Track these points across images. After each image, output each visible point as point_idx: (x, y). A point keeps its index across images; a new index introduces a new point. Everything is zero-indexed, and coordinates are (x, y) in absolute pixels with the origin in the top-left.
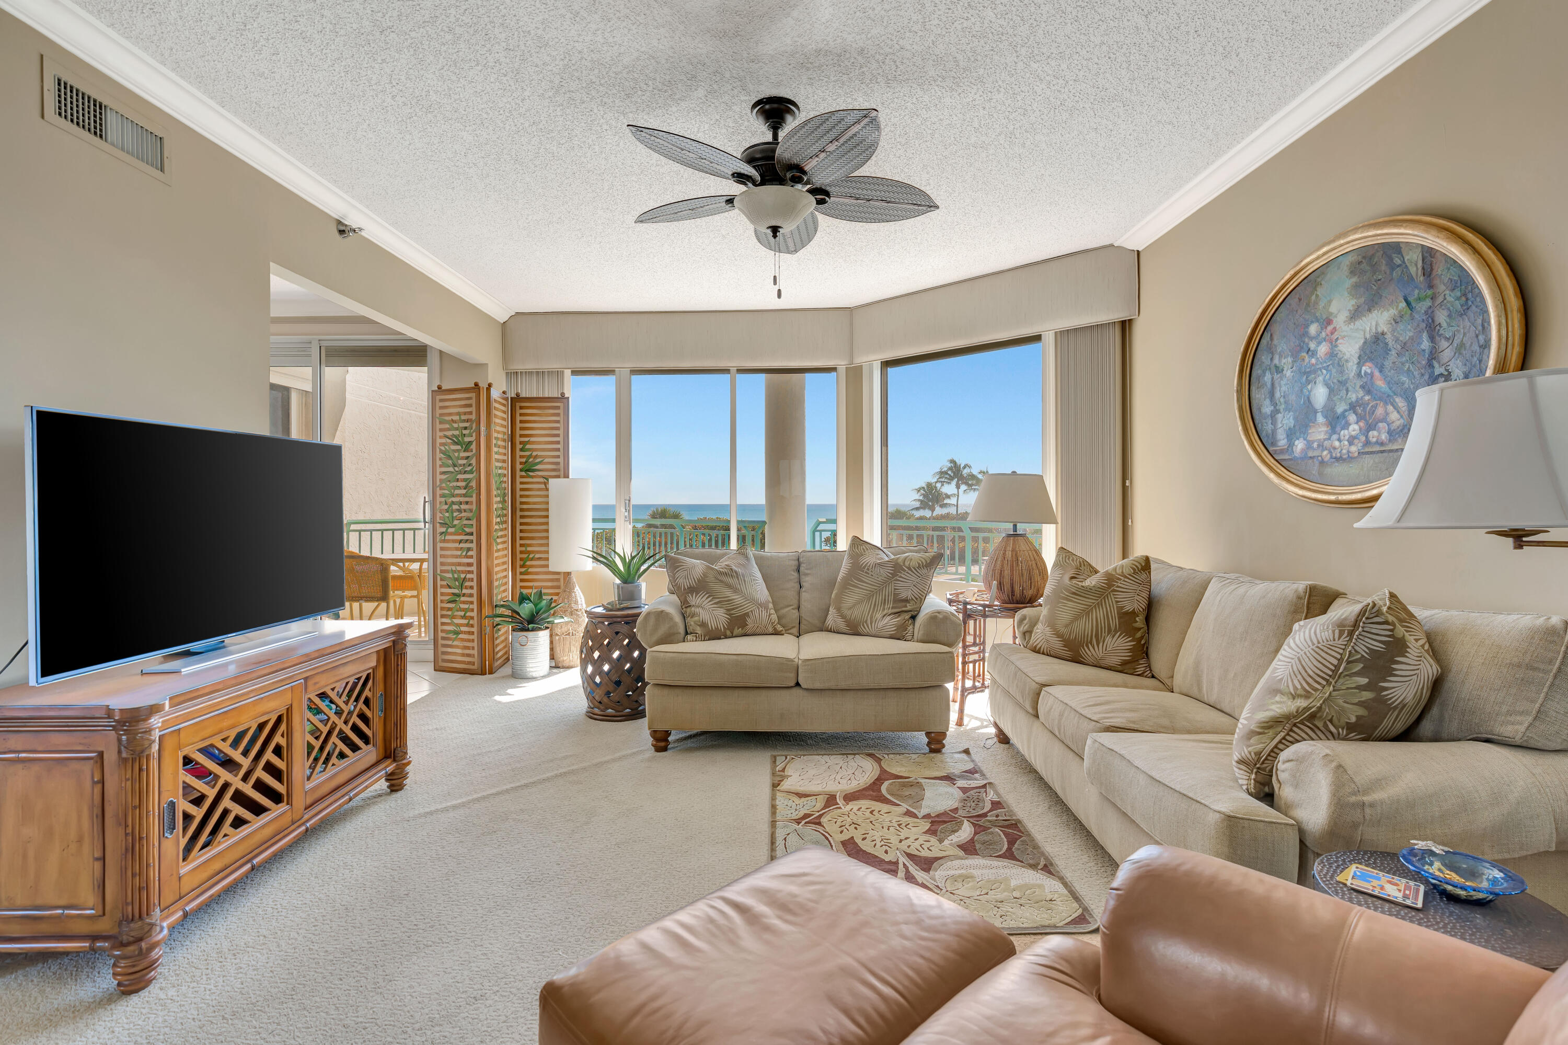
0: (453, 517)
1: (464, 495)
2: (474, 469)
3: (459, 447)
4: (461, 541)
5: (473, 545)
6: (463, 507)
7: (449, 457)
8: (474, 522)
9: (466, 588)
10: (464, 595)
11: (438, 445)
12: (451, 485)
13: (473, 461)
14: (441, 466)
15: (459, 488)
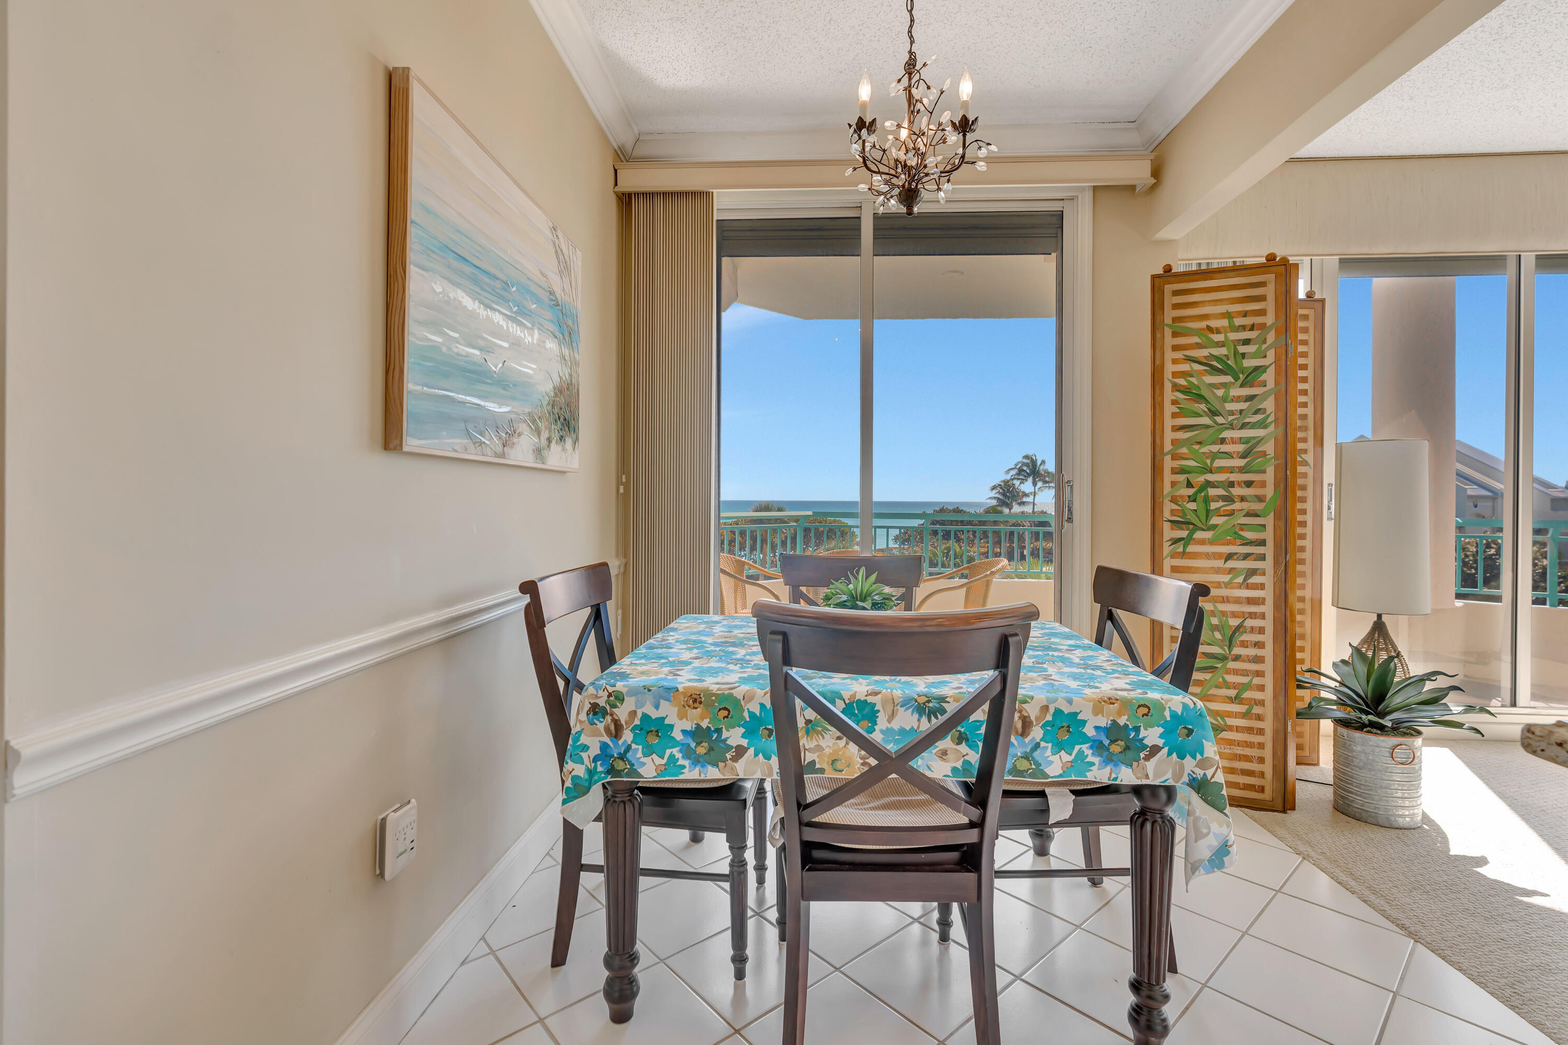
0: (1208, 512)
1: (1241, 470)
2: (1272, 418)
3: (1228, 379)
4: (1229, 557)
5: (1268, 565)
6: (1236, 491)
7: (1200, 398)
8: (1269, 520)
9: (1244, 644)
10: (1237, 658)
11: (1168, 375)
12: (1205, 449)
13: (1269, 405)
14: (1174, 415)
15: (1229, 455)
